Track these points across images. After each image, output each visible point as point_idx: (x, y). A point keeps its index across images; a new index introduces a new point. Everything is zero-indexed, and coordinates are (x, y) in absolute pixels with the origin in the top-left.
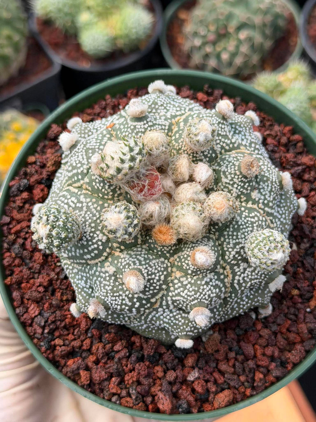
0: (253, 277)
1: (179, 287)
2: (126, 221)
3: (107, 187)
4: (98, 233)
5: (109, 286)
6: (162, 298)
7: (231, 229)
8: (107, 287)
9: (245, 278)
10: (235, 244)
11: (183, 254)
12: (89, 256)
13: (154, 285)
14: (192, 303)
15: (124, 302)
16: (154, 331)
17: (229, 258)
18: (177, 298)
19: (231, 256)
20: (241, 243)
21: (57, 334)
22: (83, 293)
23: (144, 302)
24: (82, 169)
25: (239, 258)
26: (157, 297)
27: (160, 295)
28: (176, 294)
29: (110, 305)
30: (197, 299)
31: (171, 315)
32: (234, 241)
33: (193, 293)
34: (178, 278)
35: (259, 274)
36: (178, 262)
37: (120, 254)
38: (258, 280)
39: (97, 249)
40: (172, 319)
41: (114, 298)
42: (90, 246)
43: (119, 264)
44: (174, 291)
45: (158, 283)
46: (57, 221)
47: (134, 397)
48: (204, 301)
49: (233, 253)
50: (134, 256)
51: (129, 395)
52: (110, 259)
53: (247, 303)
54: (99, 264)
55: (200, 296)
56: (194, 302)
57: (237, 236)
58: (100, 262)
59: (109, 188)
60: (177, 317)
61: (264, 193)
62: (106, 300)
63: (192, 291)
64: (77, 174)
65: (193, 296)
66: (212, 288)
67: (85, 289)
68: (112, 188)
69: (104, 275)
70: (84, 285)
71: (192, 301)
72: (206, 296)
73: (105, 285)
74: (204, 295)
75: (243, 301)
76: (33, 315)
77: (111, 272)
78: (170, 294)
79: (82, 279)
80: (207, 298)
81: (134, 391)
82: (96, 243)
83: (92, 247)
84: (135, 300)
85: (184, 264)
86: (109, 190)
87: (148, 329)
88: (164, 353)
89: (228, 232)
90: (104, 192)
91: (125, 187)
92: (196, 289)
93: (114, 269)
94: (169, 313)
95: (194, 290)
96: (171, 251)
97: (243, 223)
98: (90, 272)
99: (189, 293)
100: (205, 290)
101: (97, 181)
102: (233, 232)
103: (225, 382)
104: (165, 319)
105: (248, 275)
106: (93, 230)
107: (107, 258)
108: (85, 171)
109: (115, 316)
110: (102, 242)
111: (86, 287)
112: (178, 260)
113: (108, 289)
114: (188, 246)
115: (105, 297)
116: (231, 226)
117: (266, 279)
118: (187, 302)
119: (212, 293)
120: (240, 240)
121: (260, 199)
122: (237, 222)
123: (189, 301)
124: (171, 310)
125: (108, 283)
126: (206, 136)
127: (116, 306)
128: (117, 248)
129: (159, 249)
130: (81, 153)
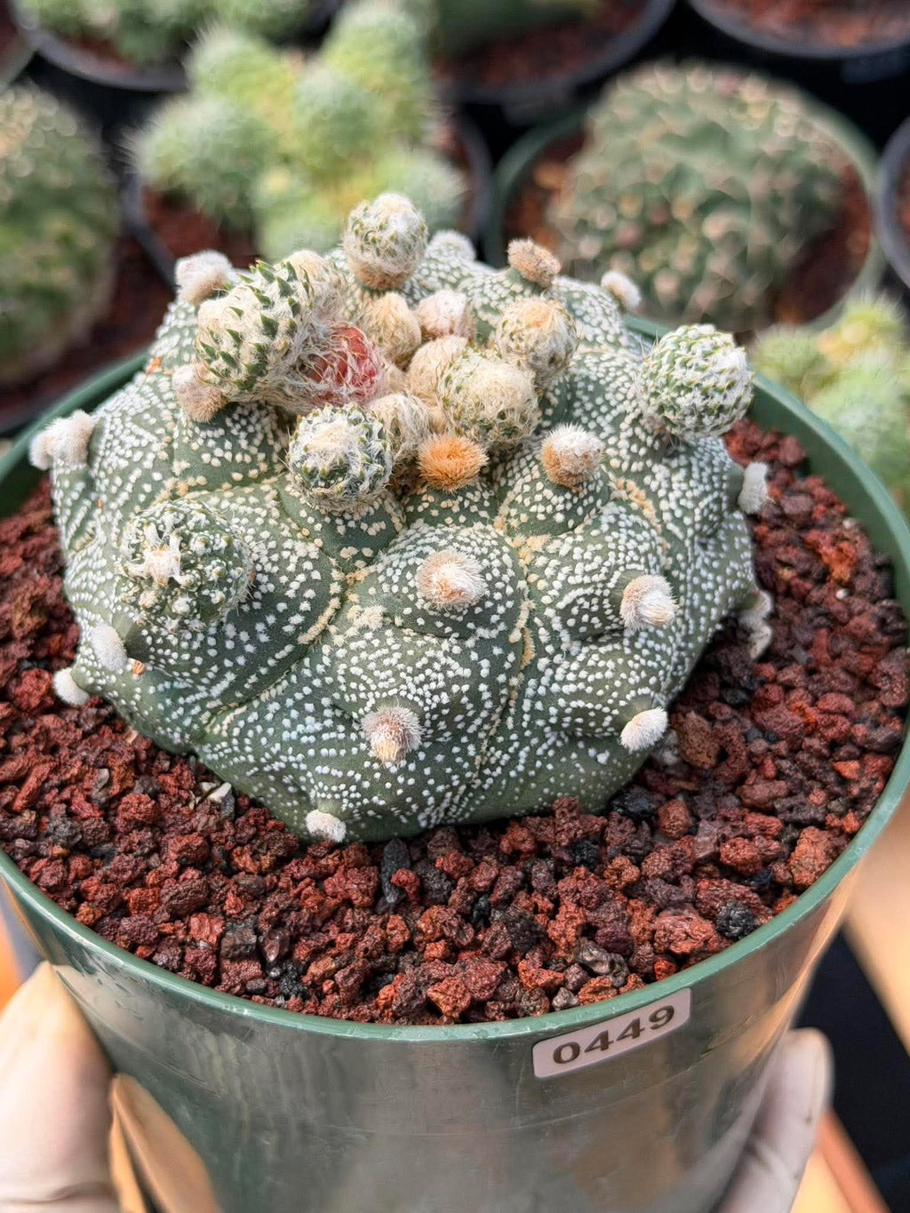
0: (696, 493)
1: (558, 569)
2: (353, 428)
3: (244, 443)
4: (288, 544)
5: (390, 655)
6: (530, 623)
7: (585, 398)
8: (386, 662)
9: (682, 502)
10: (616, 422)
11: (517, 489)
12: (297, 619)
13: (499, 585)
14: (611, 585)
15: (450, 674)
16: (550, 767)
17: (623, 461)
18: (568, 599)
19: (623, 453)
20: (625, 414)
21: (301, 953)
22: (324, 751)
23: (497, 651)
24: (151, 456)
25: (643, 451)
26: (521, 623)
27: (524, 616)
28: (559, 591)
29: (421, 704)
30: (617, 567)
31: (575, 666)
32: (609, 418)
33: (598, 559)
34: (540, 550)
35: (705, 480)
36: (517, 516)
37: (372, 569)
38: (710, 498)
39: (309, 583)
40: (583, 674)
41: (422, 677)
42: (287, 587)
43: (385, 587)
44: (552, 588)
45: (506, 578)
46: (185, 521)
47: (604, 968)
48: (633, 566)
49: (624, 443)
50: (411, 547)
51: (588, 970)
52: (353, 597)
53: (717, 585)
54: (333, 629)
55: (617, 558)
56: (614, 580)
57: (607, 402)
58: (330, 622)
59: (250, 443)
60: (591, 663)
61: (595, 322)
62: (403, 693)
63: (593, 556)
64: (146, 477)
65: (601, 566)
66: (632, 533)
67: (325, 736)
68: (257, 442)
69: (362, 644)
70: (318, 727)
71: (608, 581)
72: (631, 553)
73: (379, 660)
74: (626, 552)
75: (705, 580)
76: (213, 939)
77: (375, 623)
78: (546, 600)
79: (304, 714)
80: (636, 558)
81: (595, 952)
82: (299, 570)
83: (295, 585)
84: (474, 656)
85: (533, 509)
86: (254, 450)
87: (533, 768)
88: (604, 828)
89: (582, 405)
90: (243, 462)
91: (298, 383)
92: (599, 547)
93: (380, 609)
94: (565, 664)
95: (596, 553)
96: (487, 504)
97: (601, 375)
98: (320, 668)
99: (589, 568)
100: (622, 541)
101: (211, 443)
102: (592, 400)
103: (786, 823)
104: (567, 689)
105: (684, 492)
106: (272, 544)
107: (343, 600)
108: (164, 455)
109: (440, 758)
110: (313, 561)
111: (325, 730)
112: (514, 512)
113: (394, 661)
114: (516, 470)
115: (398, 687)
116: (579, 393)
117: (725, 486)
118: (598, 592)
119: (640, 543)
120: (620, 408)
121: (595, 336)
122: (587, 380)
123: (600, 585)
124: (568, 652)
125: (385, 651)
126: (405, 218)
127: (436, 698)
128: (355, 558)
129: (456, 509)
130: (127, 432)
